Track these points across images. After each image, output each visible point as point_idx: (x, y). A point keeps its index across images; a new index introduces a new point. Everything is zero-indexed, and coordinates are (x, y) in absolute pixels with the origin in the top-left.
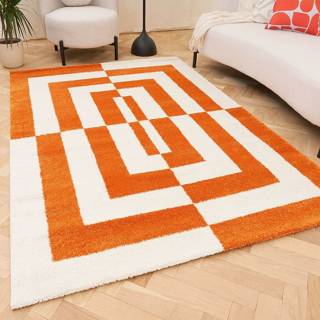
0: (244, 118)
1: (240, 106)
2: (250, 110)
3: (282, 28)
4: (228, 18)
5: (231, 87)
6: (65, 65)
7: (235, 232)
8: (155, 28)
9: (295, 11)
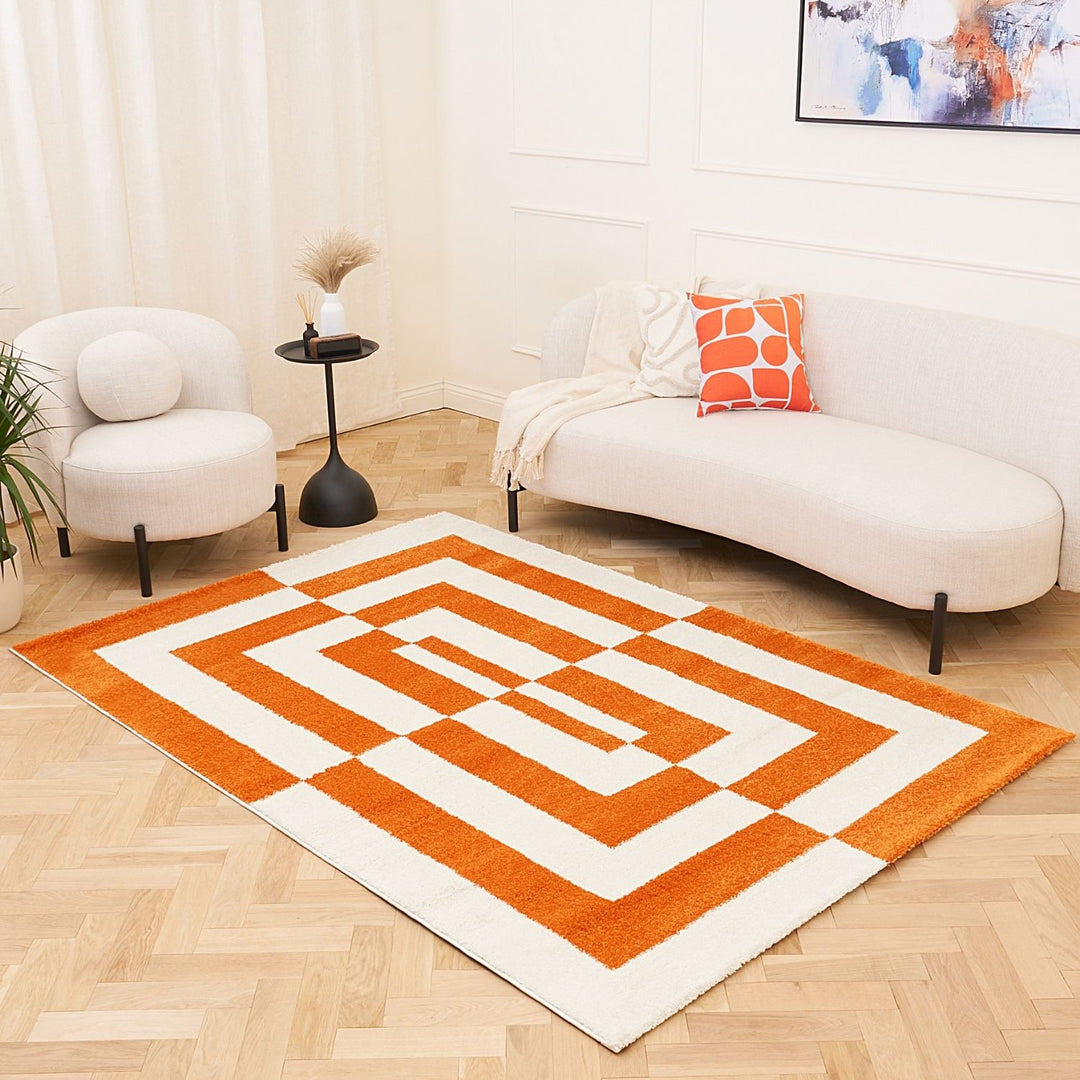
0: (738, 631)
1: (706, 606)
2: (735, 608)
3: (734, 405)
4: (594, 396)
5: (646, 564)
6: (150, 595)
7: (885, 834)
8: (307, 435)
9: (755, 365)
